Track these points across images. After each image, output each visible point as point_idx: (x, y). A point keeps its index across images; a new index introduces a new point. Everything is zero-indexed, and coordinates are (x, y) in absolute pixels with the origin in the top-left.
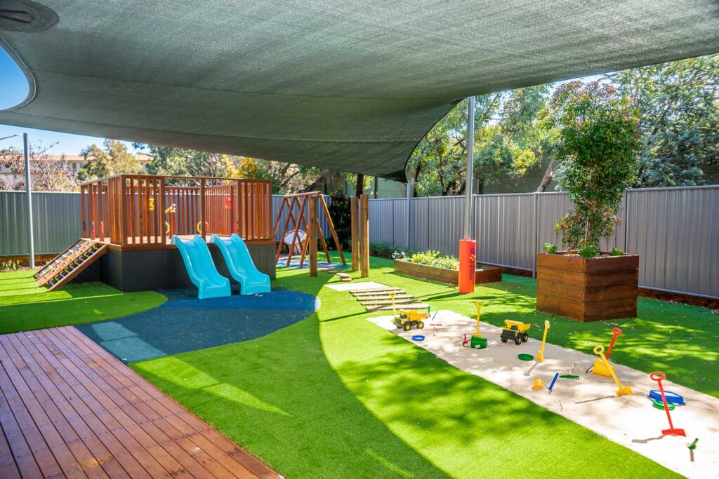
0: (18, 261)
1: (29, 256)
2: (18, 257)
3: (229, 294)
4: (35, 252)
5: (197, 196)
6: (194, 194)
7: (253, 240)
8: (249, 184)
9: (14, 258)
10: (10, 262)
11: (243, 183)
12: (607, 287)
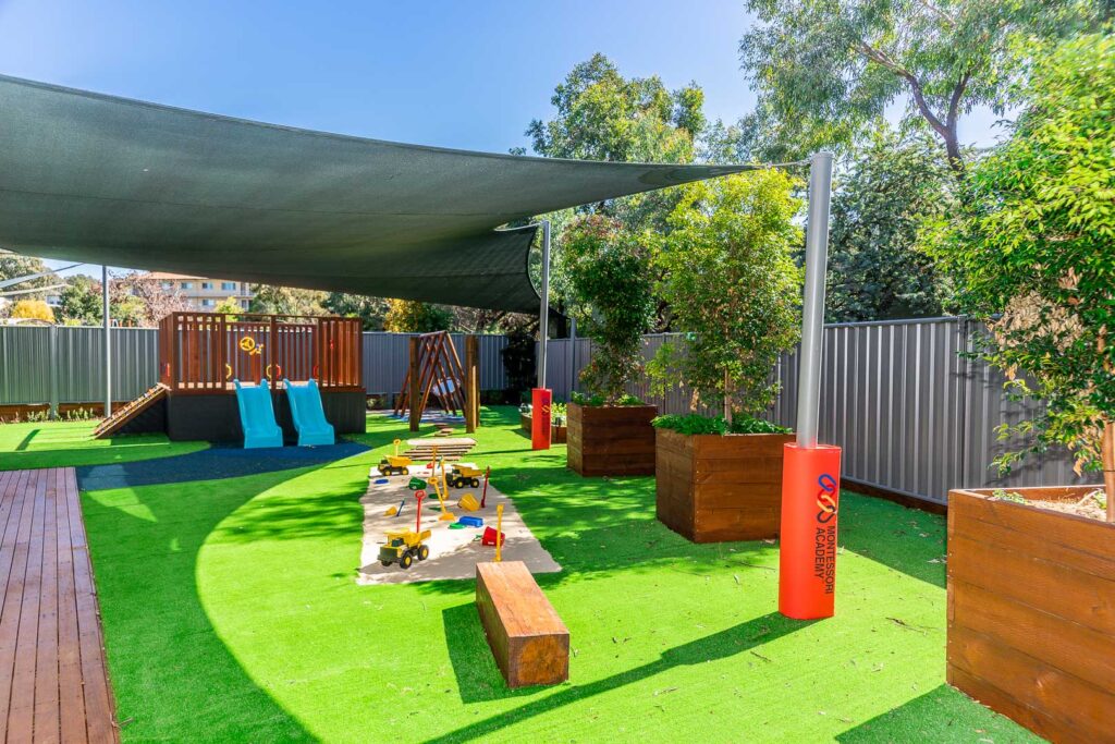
0: (92, 410)
1: (104, 403)
2: (91, 405)
3: (280, 444)
4: (112, 398)
5: (265, 333)
6: (298, 331)
7: (329, 387)
8: (332, 322)
9: (86, 406)
10: (81, 410)
11: (325, 323)
12: (613, 440)
